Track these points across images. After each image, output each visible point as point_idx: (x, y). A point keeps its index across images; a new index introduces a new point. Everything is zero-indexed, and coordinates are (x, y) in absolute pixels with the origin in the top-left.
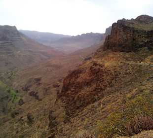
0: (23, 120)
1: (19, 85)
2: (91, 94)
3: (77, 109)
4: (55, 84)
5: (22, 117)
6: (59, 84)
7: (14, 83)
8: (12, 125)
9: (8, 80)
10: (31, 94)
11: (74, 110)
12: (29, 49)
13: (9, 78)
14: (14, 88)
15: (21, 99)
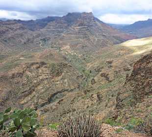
0: (93, 97)
1: (92, 66)
3: (146, 95)
4: (126, 67)
5: (92, 95)
6: (130, 68)
7: (89, 64)
8: (83, 100)
9: (83, 61)
10: (102, 75)
11: (142, 95)
12: (104, 34)
13: (84, 59)
14: (88, 69)
15: (93, 79)
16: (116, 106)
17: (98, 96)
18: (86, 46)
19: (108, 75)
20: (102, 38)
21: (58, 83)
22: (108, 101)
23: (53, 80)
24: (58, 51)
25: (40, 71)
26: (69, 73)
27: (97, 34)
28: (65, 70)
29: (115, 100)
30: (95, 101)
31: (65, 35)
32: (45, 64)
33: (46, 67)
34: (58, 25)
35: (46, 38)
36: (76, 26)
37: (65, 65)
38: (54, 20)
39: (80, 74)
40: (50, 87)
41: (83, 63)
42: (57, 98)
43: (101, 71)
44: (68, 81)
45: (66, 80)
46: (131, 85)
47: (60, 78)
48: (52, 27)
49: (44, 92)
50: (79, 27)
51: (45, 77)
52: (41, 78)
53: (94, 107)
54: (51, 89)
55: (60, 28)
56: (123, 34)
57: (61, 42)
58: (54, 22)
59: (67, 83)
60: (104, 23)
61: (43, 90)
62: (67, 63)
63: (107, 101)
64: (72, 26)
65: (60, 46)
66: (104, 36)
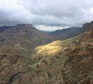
0: (45, 75)
1: (35, 56)
2: (90, 62)
3: (81, 70)
4: (57, 56)
5: (44, 74)
6: (59, 56)
7: (33, 55)
8: (38, 78)
9: (29, 53)
10: (43, 61)
11: (79, 70)
12: (39, 37)
13: (30, 52)
14: (33, 58)
15: (37, 64)
16: (63, 79)
17: (48, 74)
18: (30, 44)
19: (46, 61)
20: (39, 39)
21: (15, 68)
22: (57, 76)
23: (12, 66)
24: (12, 47)
25: (3, 61)
26: (22, 62)
27: (36, 37)
28: (19, 59)
29: (61, 75)
30: (47, 77)
31: (16, 37)
32: (6, 56)
33: (7, 58)
34: (11, 31)
35: (3, 39)
36: (23, 32)
37: (19, 56)
38: (8, 28)
39: (29, 62)
40: (10, 72)
41: (29, 55)
42: (15, 78)
43: (41, 59)
44: (22, 67)
45: (20, 66)
46: (69, 66)
47: (16, 65)
48: (7, 32)
49: (6, 76)
50: (25, 33)
51: (6, 65)
52: (3, 66)
53: (47, 81)
54: (10, 73)
55: (12, 33)
56: (50, 37)
57: (14, 42)
58: (8, 29)
59: (21, 68)
60: (39, 31)
61: (5, 74)
62: (20, 55)
63: (55, 76)
64: (20, 32)
65: (13, 44)
66: (40, 38)
